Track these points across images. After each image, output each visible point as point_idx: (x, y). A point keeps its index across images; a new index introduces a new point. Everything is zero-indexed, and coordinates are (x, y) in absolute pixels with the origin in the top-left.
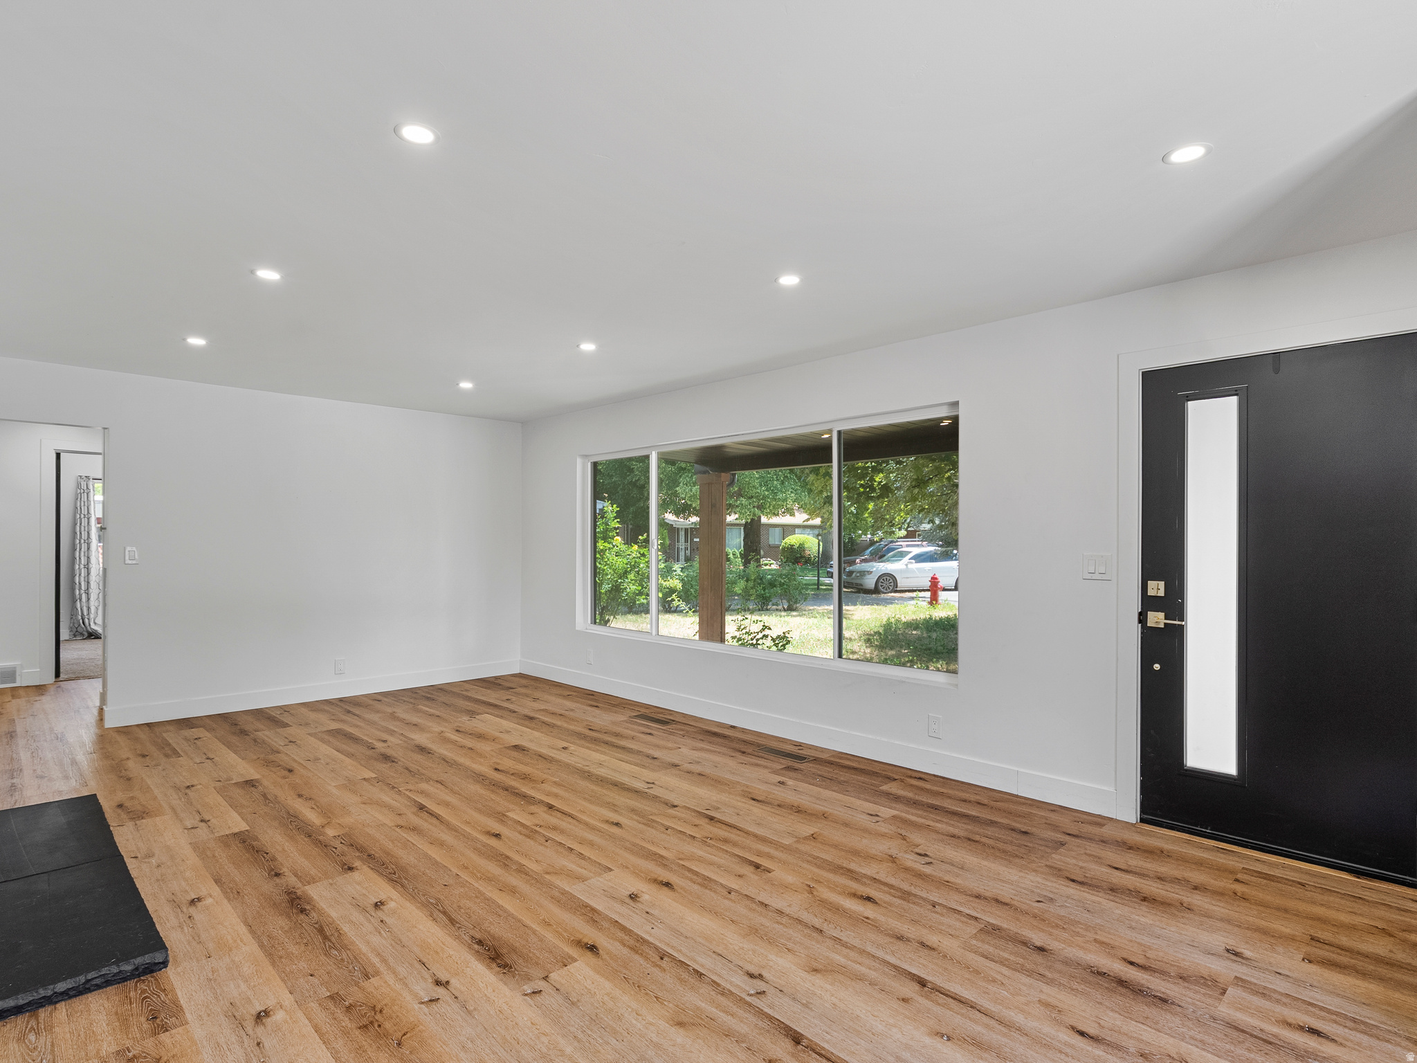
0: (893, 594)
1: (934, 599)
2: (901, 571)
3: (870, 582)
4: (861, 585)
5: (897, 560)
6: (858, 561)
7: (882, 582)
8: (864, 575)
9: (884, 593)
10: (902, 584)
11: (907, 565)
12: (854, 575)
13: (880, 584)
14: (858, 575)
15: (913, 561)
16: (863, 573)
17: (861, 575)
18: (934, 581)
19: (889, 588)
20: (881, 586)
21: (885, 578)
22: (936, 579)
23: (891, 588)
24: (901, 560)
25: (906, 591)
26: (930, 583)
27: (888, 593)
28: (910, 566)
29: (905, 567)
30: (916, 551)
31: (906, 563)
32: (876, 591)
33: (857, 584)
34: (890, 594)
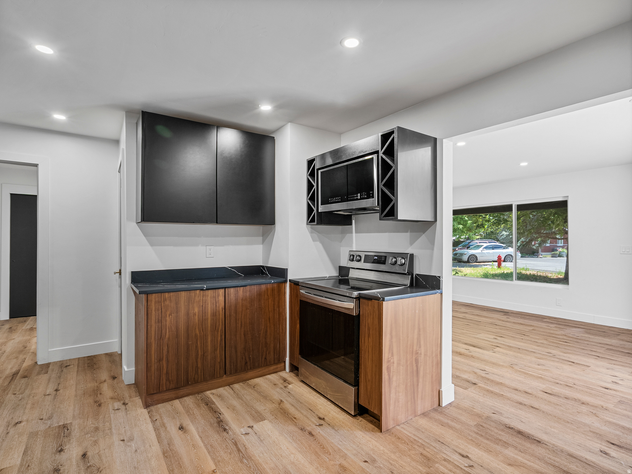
0: (476, 263)
1: (499, 266)
2: (479, 253)
3: (465, 258)
4: (461, 259)
5: (477, 249)
6: (457, 249)
7: (470, 258)
8: (463, 255)
9: (471, 263)
10: (479, 259)
11: (482, 251)
12: (458, 255)
13: (470, 259)
14: (460, 255)
15: (485, 249)
16: (462, 254)
17: (461, 255)
18: (499, 257)
19: (474, 261)
20: (470, 260)
21: (472, 256)
22: (500, 257)
23: (475, 261)
24: (479, 249)
25: (481, 262)
26: (497, 259)
27: (473, 263)
28: (483, 251)
29: (481, 252)
30: (485, 245)
31: (481, 250)
32: (468, 262)
33: (459, 259)
34: (474, 263)
